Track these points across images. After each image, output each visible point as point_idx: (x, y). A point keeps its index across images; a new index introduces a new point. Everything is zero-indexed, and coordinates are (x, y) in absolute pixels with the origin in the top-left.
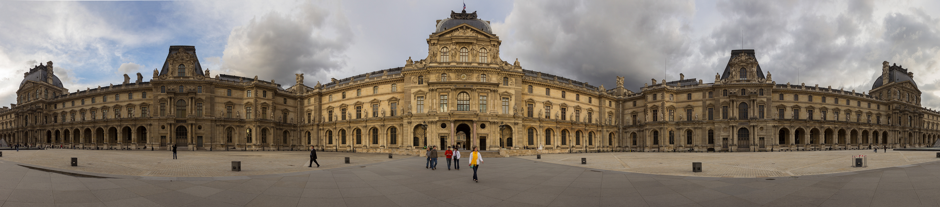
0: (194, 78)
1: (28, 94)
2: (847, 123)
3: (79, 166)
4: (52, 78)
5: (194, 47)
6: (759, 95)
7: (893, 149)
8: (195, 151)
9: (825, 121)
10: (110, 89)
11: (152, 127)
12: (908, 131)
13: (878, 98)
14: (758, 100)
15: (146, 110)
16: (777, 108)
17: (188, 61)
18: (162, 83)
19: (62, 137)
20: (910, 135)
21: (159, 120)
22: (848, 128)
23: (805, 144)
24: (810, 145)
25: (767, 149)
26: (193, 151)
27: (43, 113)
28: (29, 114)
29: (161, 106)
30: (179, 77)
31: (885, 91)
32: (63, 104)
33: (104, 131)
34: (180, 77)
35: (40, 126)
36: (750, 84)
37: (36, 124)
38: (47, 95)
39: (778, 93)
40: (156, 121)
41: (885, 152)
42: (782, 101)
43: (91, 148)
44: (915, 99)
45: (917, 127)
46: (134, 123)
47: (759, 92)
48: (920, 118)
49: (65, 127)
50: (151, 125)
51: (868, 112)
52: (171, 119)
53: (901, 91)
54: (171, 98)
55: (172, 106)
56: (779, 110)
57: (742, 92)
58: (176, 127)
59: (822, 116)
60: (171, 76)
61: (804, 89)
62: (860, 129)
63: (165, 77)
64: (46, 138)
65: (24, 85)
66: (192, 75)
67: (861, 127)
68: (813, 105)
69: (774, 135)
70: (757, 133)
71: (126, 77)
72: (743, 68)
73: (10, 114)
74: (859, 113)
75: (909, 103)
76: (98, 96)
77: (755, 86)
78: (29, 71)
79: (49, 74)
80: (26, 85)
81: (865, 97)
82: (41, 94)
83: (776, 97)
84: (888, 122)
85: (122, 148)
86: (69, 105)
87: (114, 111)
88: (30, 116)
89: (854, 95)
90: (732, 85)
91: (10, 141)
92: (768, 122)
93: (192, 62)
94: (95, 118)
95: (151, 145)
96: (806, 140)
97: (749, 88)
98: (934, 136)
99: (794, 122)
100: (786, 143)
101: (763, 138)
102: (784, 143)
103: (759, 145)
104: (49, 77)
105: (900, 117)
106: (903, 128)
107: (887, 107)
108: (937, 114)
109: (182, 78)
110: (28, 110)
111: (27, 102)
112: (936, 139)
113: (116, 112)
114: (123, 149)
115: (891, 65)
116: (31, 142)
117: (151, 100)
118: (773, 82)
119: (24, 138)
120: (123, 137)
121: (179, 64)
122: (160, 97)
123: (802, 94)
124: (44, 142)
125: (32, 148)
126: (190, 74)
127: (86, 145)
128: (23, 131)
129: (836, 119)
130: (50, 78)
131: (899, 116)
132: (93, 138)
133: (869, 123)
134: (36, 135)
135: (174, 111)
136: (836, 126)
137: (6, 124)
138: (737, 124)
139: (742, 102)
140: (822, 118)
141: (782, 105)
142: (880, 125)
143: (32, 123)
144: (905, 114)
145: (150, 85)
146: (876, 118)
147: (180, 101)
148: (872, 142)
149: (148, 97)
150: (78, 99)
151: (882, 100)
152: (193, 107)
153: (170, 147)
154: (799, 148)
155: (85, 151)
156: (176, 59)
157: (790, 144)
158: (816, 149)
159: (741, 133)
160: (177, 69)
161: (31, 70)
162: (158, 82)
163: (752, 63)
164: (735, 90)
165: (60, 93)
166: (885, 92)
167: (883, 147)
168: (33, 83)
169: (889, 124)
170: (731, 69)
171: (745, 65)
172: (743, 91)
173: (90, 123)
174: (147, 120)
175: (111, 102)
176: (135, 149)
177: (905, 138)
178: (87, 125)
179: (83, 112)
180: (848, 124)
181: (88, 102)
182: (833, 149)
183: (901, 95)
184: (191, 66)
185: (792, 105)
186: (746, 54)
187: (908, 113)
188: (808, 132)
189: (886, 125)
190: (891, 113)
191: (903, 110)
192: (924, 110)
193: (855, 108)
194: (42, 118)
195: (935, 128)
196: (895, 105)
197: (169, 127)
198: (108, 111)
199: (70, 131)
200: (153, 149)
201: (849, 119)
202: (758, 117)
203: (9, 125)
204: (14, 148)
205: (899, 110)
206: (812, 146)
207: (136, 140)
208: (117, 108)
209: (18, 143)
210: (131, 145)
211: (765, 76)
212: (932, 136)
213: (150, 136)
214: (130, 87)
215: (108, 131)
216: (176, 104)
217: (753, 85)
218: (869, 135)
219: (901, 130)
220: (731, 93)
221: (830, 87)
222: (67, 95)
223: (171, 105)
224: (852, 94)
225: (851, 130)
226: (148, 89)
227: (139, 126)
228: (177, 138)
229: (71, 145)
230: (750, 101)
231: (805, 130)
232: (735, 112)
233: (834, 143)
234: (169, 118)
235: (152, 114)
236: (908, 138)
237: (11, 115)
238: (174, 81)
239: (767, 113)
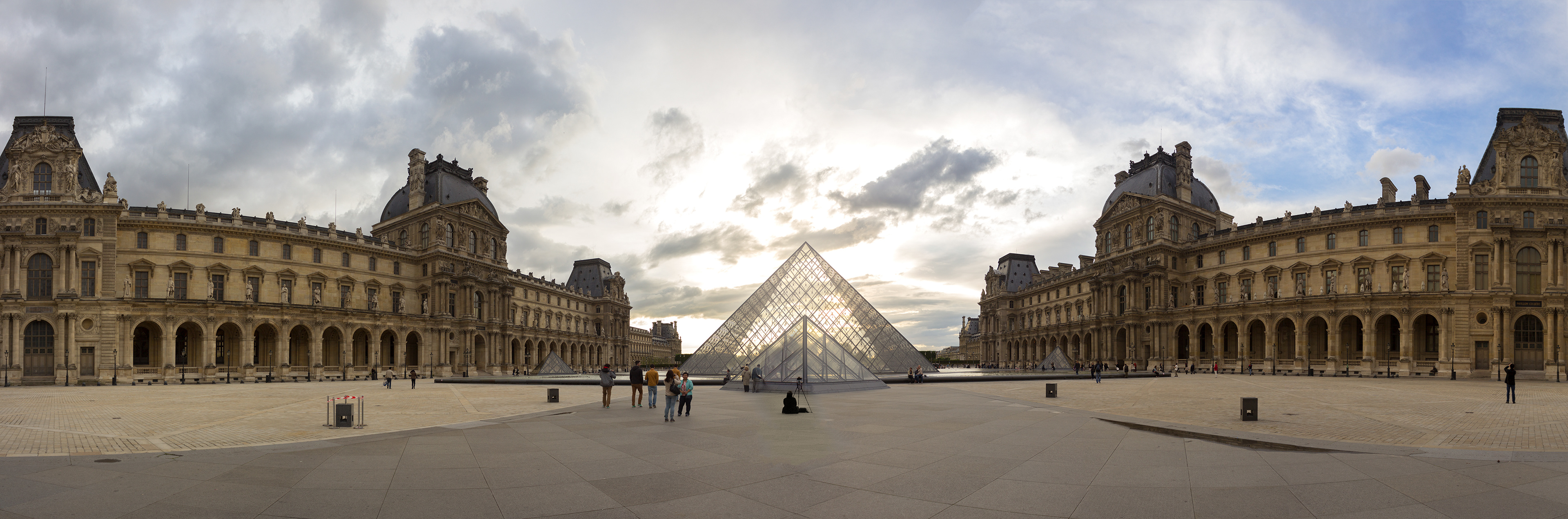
0: (1560, 191)
1: (1127, 229)
2: (313, 309)
3: (1263, 421)
4: (1189, 185)
5: (1560, 112)
6: (82, 235)
7: (435, 378)
8: (1563, 382)
9: (256, 303)
10: (1346, 216)
11: (1453, 317)
12: (472, 332)
13: (397, 244)
14: (81, 247)
15: (1438, 273)
16: (131, 270)
17: (1545, 147)
18: (1478, 203)
19: (1217, 341)
20: (479, 342)
21: (1471, 298)
22: (317, 324)
23: (201, 365)
24: (214, 367)
25: (101, 378)
26: (1558, 381)
27: (1165, 278)
28: (1129, 281)
29: (1477, 264)
30: (1523, 189)
31: (414, 227)
32: (1220, 256)
33: (1329, 326)
34: (1525, 189)
35: (1158, 315)
36: (60, 206)
37: (1147, 308)
38: (1177, 232)
39: (134, 230)
40: (1463, 301)
41: (413, 387)
42: (144, 250)
43: (1294, 372)
44: (492, 248)
45: (497, 320)
46: (1406, 307)
47: (82, 227)
48: (503, 296)
49: (1225, 317)
50: (1449, 312)
51: (370, 281)
52: (1502, 296)
53: (457, 227)
54: (1501, 243)
55: (1506, 263)
56: (134, 275)
57: (37, 226)
58: (1516, 319)
59: (249, 292)
60: (1501, 184)
61: (201, 219)
62: (347, 325)
63: (1487, 187)
64: (1174, 345)
65: (1116, 206)
66: (1554, 185)
67: (350, 321)
68: (224, 263)
69: (122, 342)
70: (76, 334)
71: (1387, 185)
72: (43, 163)
73: (1078, 282)
74: (346, 285)
75: (475, 259)
76: (1312, 234)
77: (74, 211)
78: (1127, 168)
79: (1182, 176)
80: (1120, 205)
81: (361, 242)
82: (1160, 228)
83: (129, 239)
84: (422, 306)
85: (1373, 372)
86: (1234, 256)
87: (1354, 272)
88: (1133, 287)
89: (334, 236)
90: (11, 206)
91: (1077, 355)
92: (105, 305)
93: (1556, 151)
94: (1304, 292)
95: (1450, 366)
96: (205, 354)
97: (57, 216)
98: (541, 345)
99: (173, 306)
100: (151, 363)
101: (91, 349)
102: (147, 363)
103: (79, 367)
104: (1181, 184)
105: (453, 295)
106: (461, 323)
107: (420, 268)
108: (548, 287)
109: (1529, 192)
110: (1126, 273)
111: (1123, 251)
112: (547, 353)
113: (1359, 276)
114: (1378, 375)
115: (431, 158)
116: (1136, 356)
117: (1452, 246)
118: (120, 202)
119: (1115, 346)
120: (1377, 344)
121: (1523, 156)
122: (1473, 240)
123: (196, 234)
124: (1170, 358)
125: (1138, 373)
126: (1549, 182)
127: (1280, 363)
128: (1112, 329)
129: (285, 300)
130: (1185, 187)
131: (449, 291)
132: (1300, 346)
133: (370, 311)
134: (1148, 337)
135: (1511, 276)
136: (286, 317)
137: (1068, 310)
138: (22, 312)
139: (36, 252)
140: (248, 297)
141: (144, 261)
142: (401, 317)
143: (1138, 306)
144: (465, 288)
145: (1450, 207)
146: (390, 298)
147: (1526, 250)
148: (379, 362)
149: (1443, 240)
150: (1258, 240)
151: (406, 249)
152: (1559, 267)
153: (1499, 372)
154: (187, 375)
155: (1279, 380)
156: (1515, 143)
157: (164, 366)
158: (231, 380)
159: (32, 336)
160: (1517, 168)
161: (1133, 164)
162: (1468, 199)
163: (66, 152)
164: (20, 220)
165: (1212, 227)
166: (414, 230)
167: (408, 373)
168: (1139, 199)
169: (423, 312)
170: (10, 164)
171: (48, 157)
172: (42, 224)
173: (1291, 304)
174: (1440, 299)
175: (1349, 251)
176: (1408, 375)
177: (466, 349)
178: (1283, 309)
179: (1272, 275)
180: (315, 312)
181: (1287, 248)
182: (276, 379)
183: (456, 237)
184: (1553, 161)
185: (171, 260)
186: (53, 129)
187: (474, 284)
188: (210, 333)
189: (415, 316)
190: (428, 283)
191: (461, 275)
192: (513, 278)
193: (335, 269)
194: (1162, 292)
195: (543, 324)
196: (441, 264)
197: (1496, 318)
198: (1340, 273)
199: (1239, 328)
200: (1454, 376)
201: (318, 298)
202: (79, 293)
203: (1074, 311)
204: (1090, 374)
205: (451, 276)
206: (221, 371)
207: (1411, 352)
208: (1363, 266)
209: (1099, 360)
210: (1399, 363)
211: (101, 182)
212: (535, 345)
213: (1447, 341)
214: (1397, 212)
215: (1337, 325)
216: (1514, 257)
217: (69, 208)
218: (371, 343)
219: (455, 330)
220: (8, 229)
221: (270, 216)
222: (1229, 230)
223: (1501, 260)
224: (328, 234)
225: (326, 327)
226: (1444, 219)
227: (1419, 314)
228: (1517, 347)
229: (1240, 363)
230: (59, 249)
231: (204, 328)
232: (17, 279)
233: (280, 362)
234: (1496, 296)
235: (1453, 283)
236: (473, 350)
237: (1080, 285)
238: (1511, 199)
239: (103, 281)
